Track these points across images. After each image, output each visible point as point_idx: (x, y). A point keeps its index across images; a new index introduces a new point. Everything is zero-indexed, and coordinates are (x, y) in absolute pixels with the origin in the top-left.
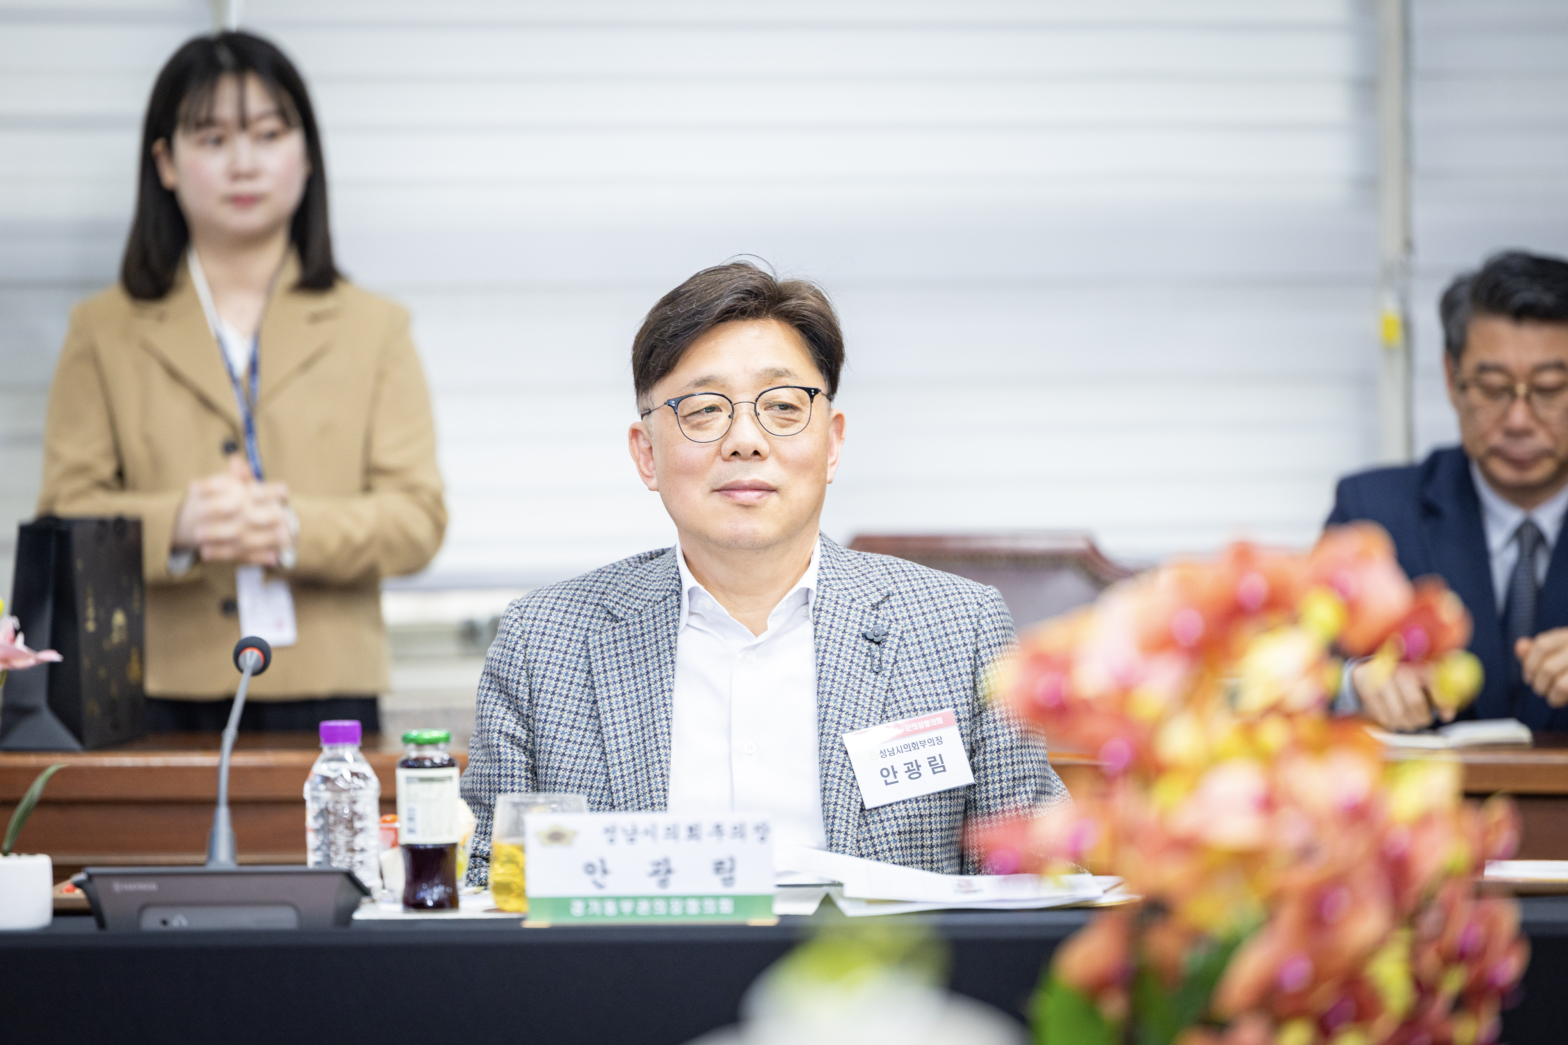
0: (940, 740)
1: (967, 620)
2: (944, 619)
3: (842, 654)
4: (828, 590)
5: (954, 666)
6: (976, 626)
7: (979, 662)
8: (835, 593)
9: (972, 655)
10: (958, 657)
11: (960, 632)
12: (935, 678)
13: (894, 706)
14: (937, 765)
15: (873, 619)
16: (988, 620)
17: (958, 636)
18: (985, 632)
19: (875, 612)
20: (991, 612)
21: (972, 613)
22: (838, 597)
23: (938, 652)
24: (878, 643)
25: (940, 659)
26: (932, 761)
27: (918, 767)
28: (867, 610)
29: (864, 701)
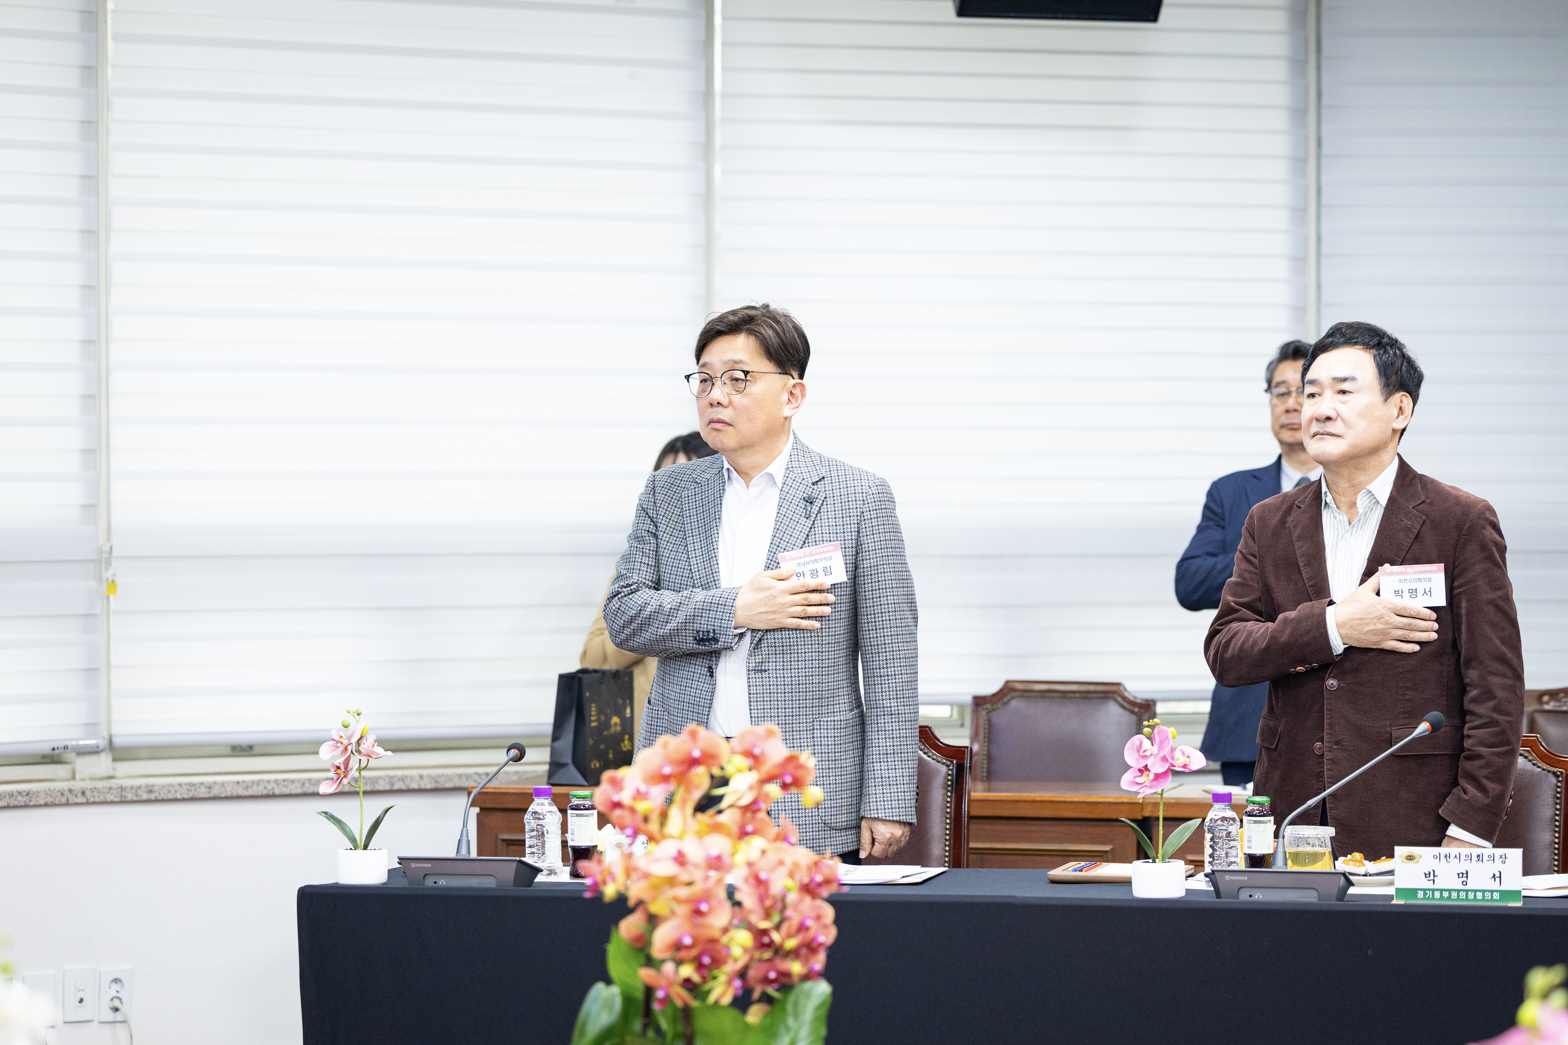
0: (831, 558)
1: (861, 495)
2: (849, 492)
3: (790, 508)
4: (791, 473)
5: (848, 519)
6: (865, 499)
7: (862, 519)
8: (795, 475)
9: (859, 514)
10: (852, 514)
12: (838, 524)
13: (813, 537)
14: (827, 571)
15: (811, 490)
16: (872, 496)
17: (854, 503)
18: (868, 503)
19: (812, 487)
20: (874, 492)
21: (864, 491)
22: (796, 477)
23: (842, 510)
24: (811, 503)
25: (842, 514)
26: (825, 569)
27: (817, 572)
28: (809, 485)
29: (796, 534)
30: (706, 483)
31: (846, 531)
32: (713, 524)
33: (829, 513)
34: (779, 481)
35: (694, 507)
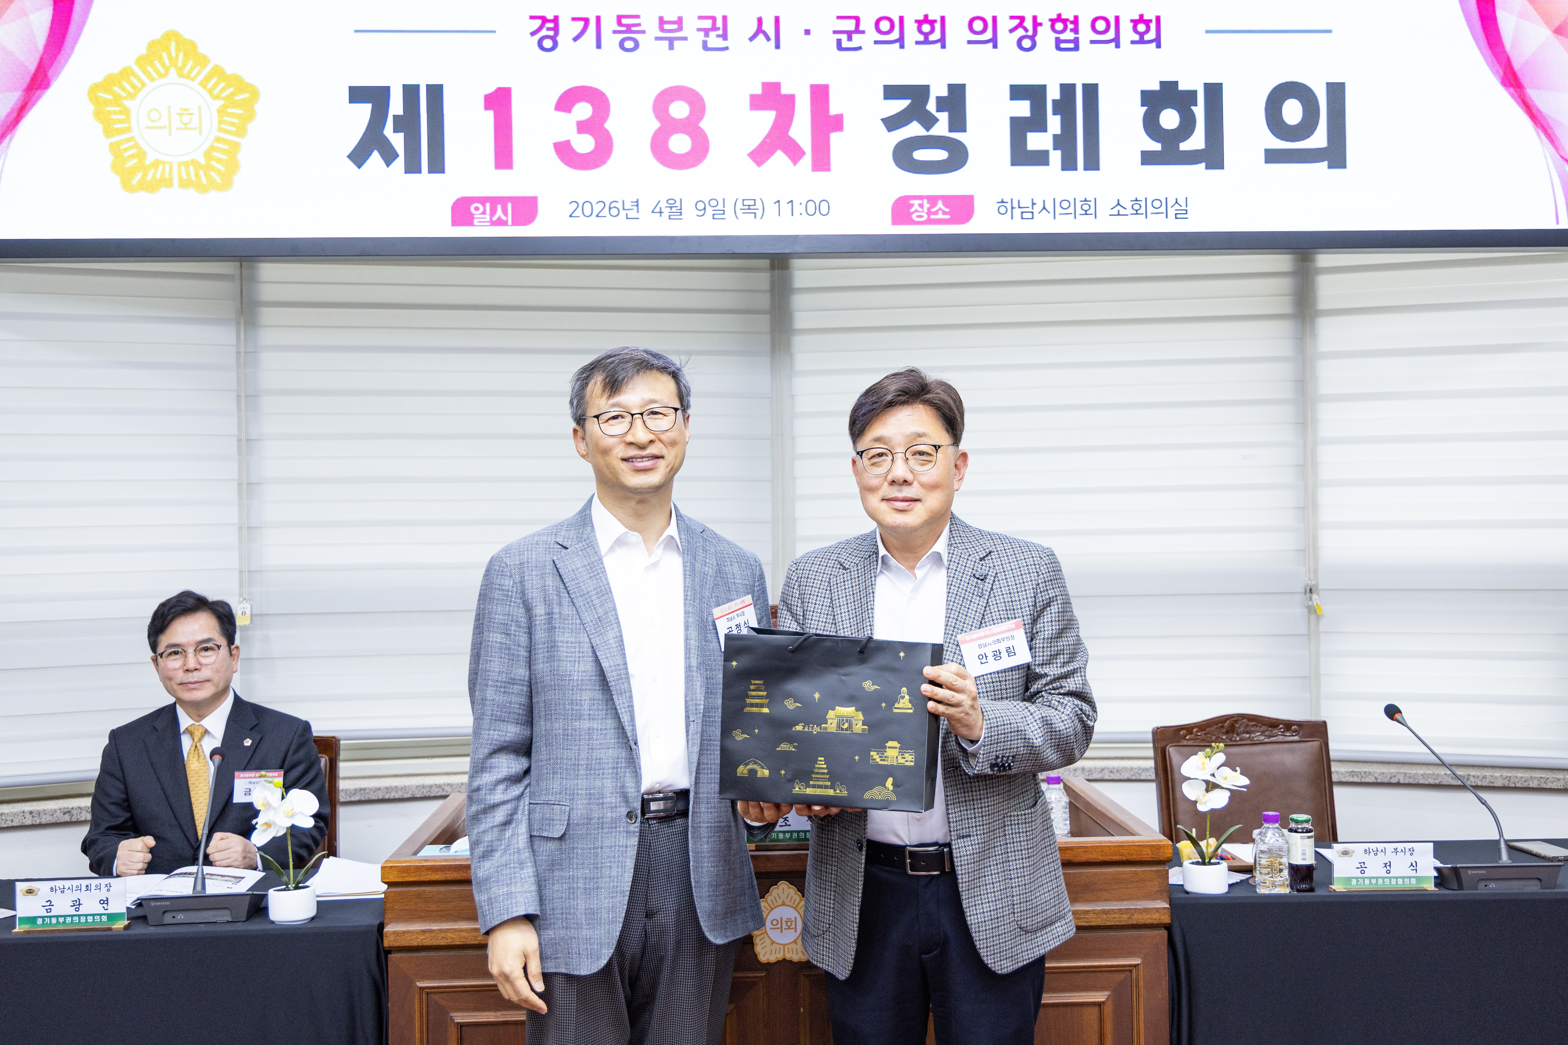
0: (1013, 637)
1: (1033, 567)
2: (1021, 566)
3: (961, 587)
4: (956, 549)
5: (1024, 593)
6: (1038, 570)
7: (1039, 591)
8: (960, 551)
9: (1035, 587)
10: (1027, 588)
11: (1029, 573)
12: (1013, 599)
13: (989, 615)
14: (1010, 652)
15: (980, 566)
16: (1045, 567)
17: (1028, 575)
18: (1043, 574)
19: (981, 562)
20: (1047, 562)
21: (1036, 563)
22: (961, 554)
23: (1016, 584)
24: (982, 580)
25: (1017, 588)
26: (1008, 650)
27: (1000, 653)
28: (977, 561)
29: (971, 614)
30: (856, 569)
31: (1023, 606)
32: (865, 615)
33: (1003, 589)
34: (945, 558)
35: (844, 595)
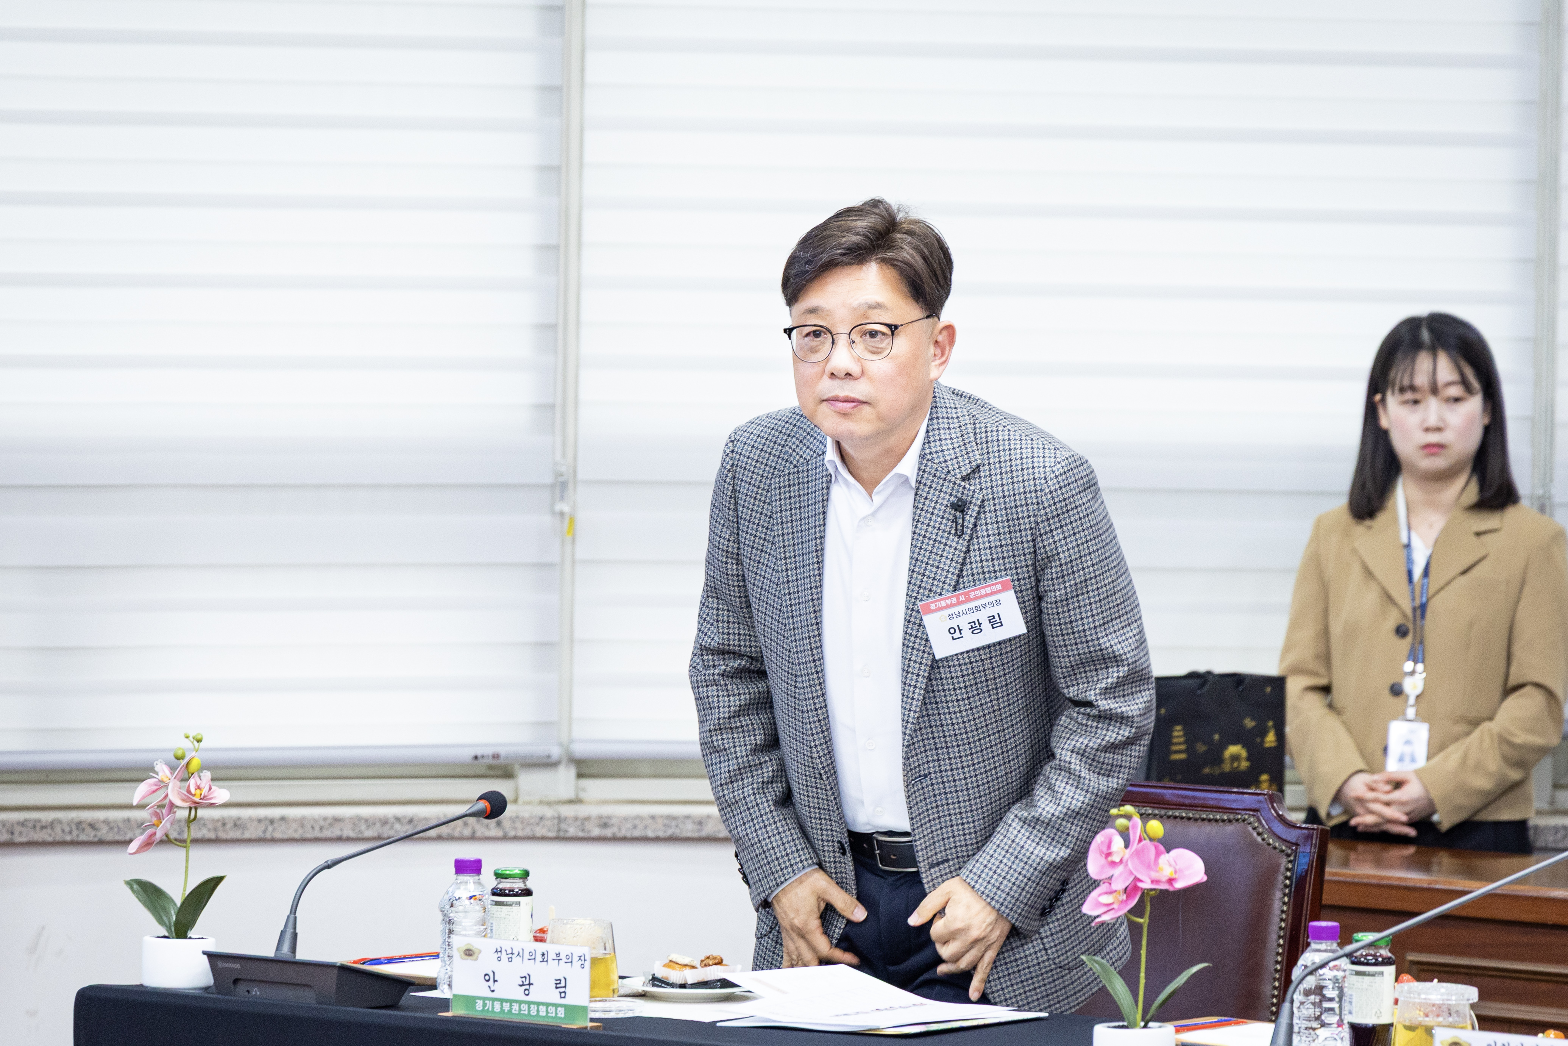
1: (1033, 495)
2: (1017, 491)
4: (930, 464)
8: (934, 465)
9: (1034, 526)
11: (1027, 504)
12: (1004, 543)
13: (970, 569)
14: (995, 622)
15: (961, 489)
16: (1049, 496)
17: (1025, 509)
19: (963, 483)
21: (1038, 488)
22: (936, 470)
23: (1008, 521)
24: (962, 511)
25: (1009, 526)
26: (991, 619)
27: (980, 624)
28: (958, 482)
29: (945, 564)
33: (990, 527)
34: (913, 477)
